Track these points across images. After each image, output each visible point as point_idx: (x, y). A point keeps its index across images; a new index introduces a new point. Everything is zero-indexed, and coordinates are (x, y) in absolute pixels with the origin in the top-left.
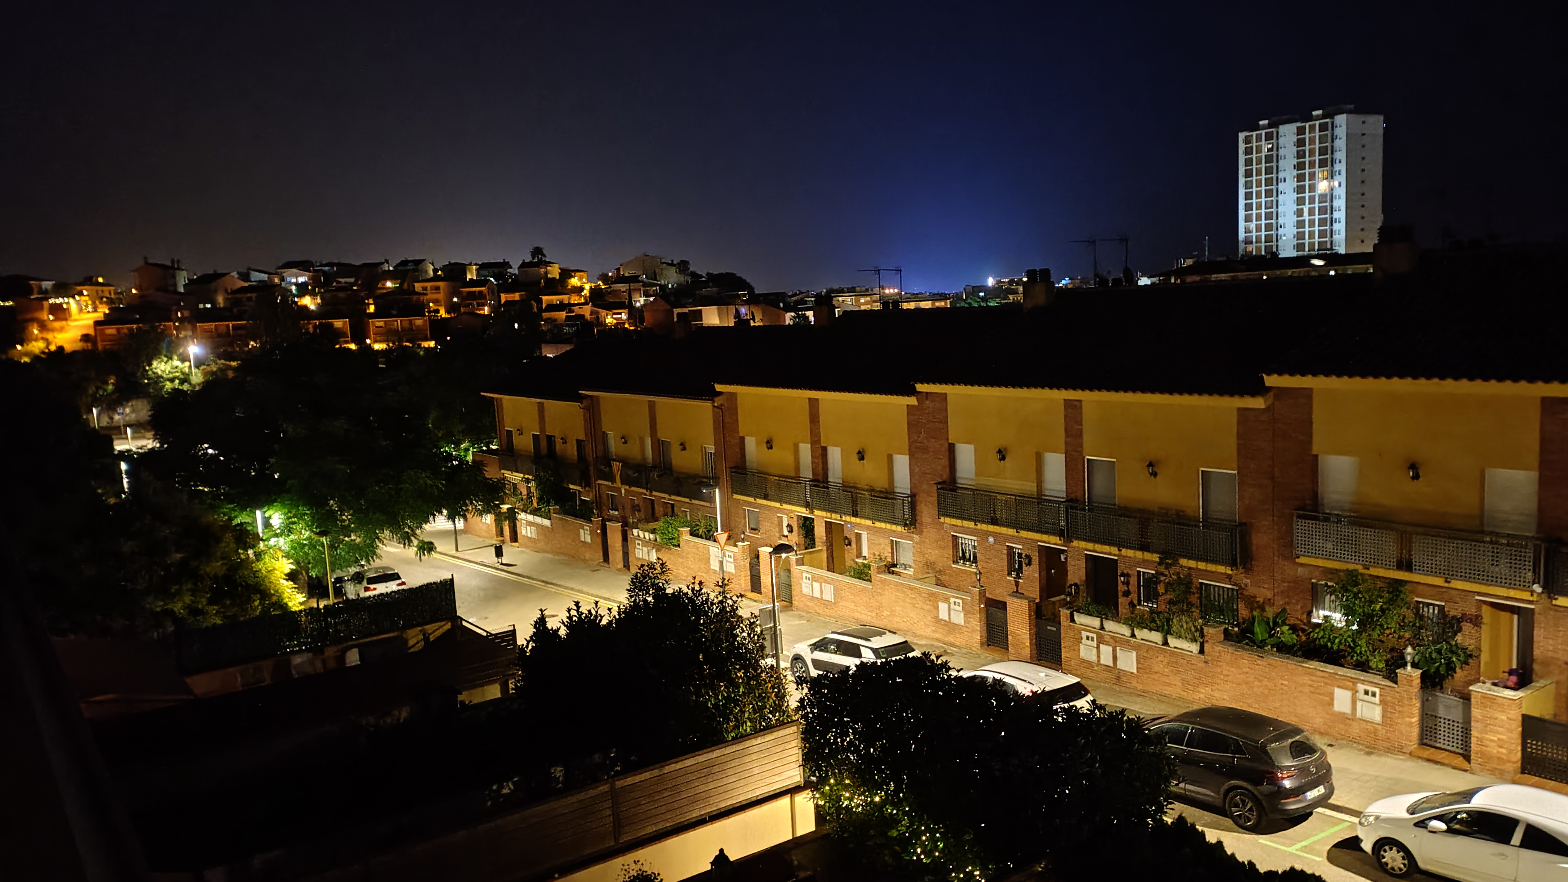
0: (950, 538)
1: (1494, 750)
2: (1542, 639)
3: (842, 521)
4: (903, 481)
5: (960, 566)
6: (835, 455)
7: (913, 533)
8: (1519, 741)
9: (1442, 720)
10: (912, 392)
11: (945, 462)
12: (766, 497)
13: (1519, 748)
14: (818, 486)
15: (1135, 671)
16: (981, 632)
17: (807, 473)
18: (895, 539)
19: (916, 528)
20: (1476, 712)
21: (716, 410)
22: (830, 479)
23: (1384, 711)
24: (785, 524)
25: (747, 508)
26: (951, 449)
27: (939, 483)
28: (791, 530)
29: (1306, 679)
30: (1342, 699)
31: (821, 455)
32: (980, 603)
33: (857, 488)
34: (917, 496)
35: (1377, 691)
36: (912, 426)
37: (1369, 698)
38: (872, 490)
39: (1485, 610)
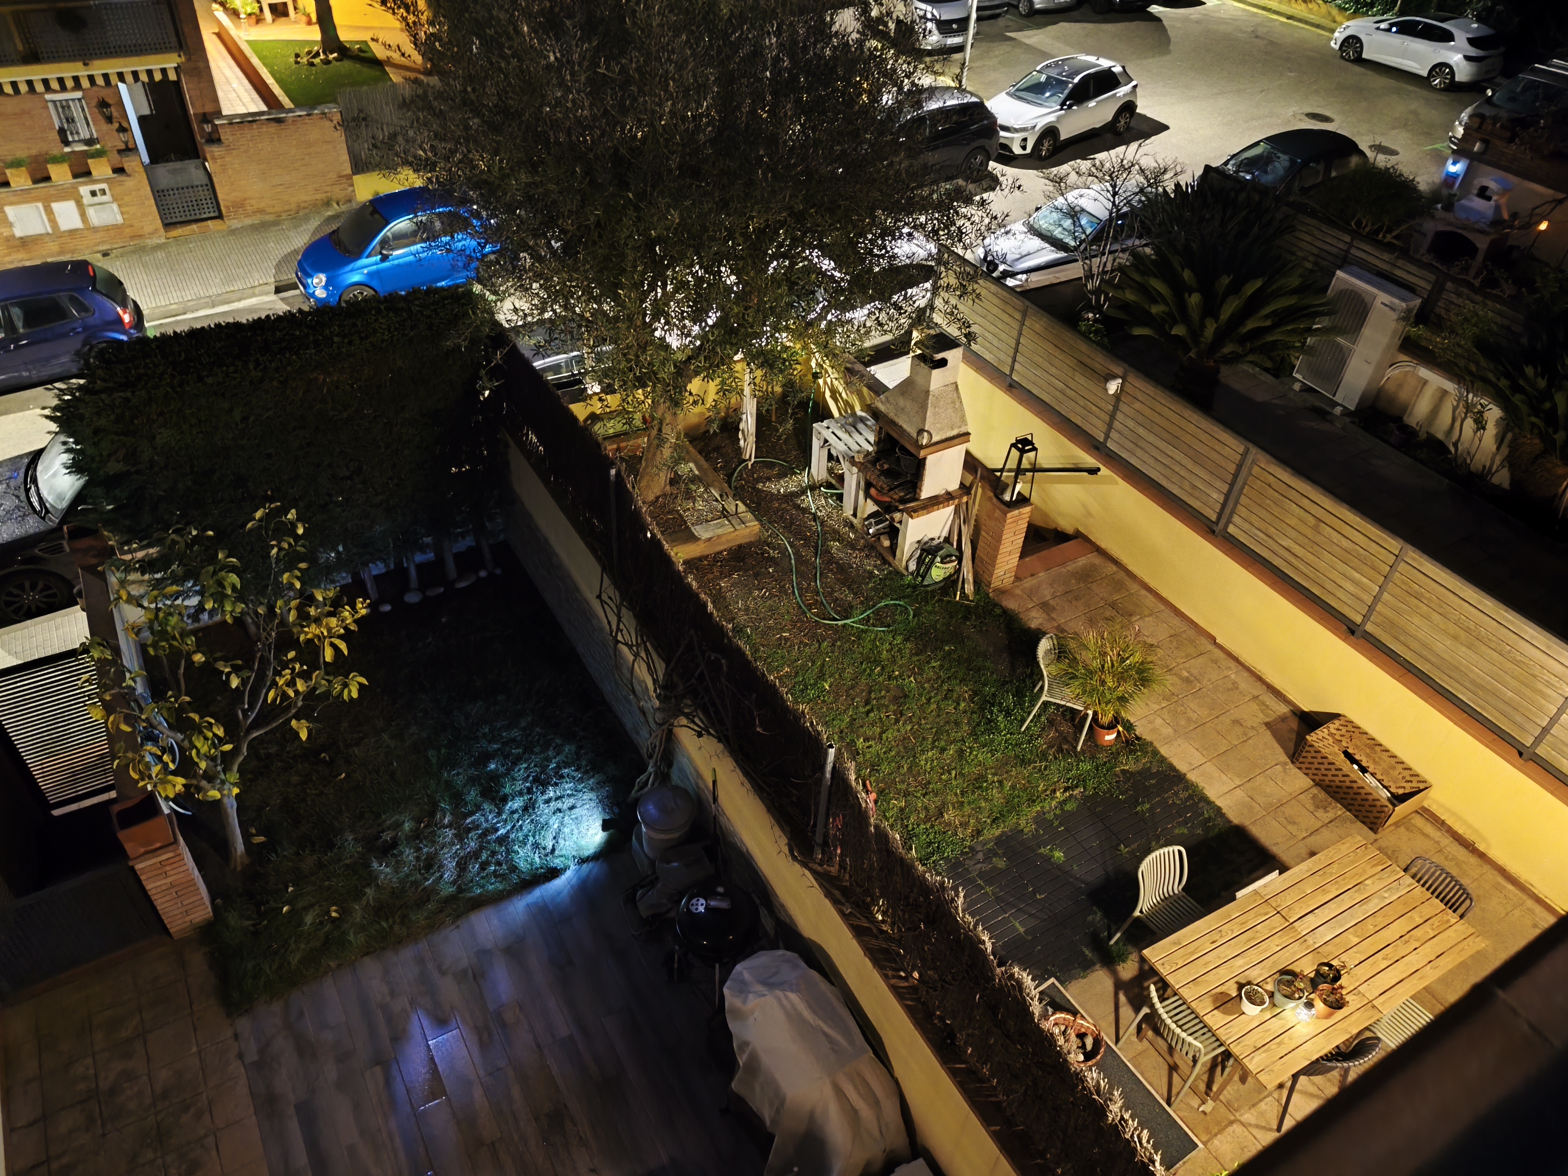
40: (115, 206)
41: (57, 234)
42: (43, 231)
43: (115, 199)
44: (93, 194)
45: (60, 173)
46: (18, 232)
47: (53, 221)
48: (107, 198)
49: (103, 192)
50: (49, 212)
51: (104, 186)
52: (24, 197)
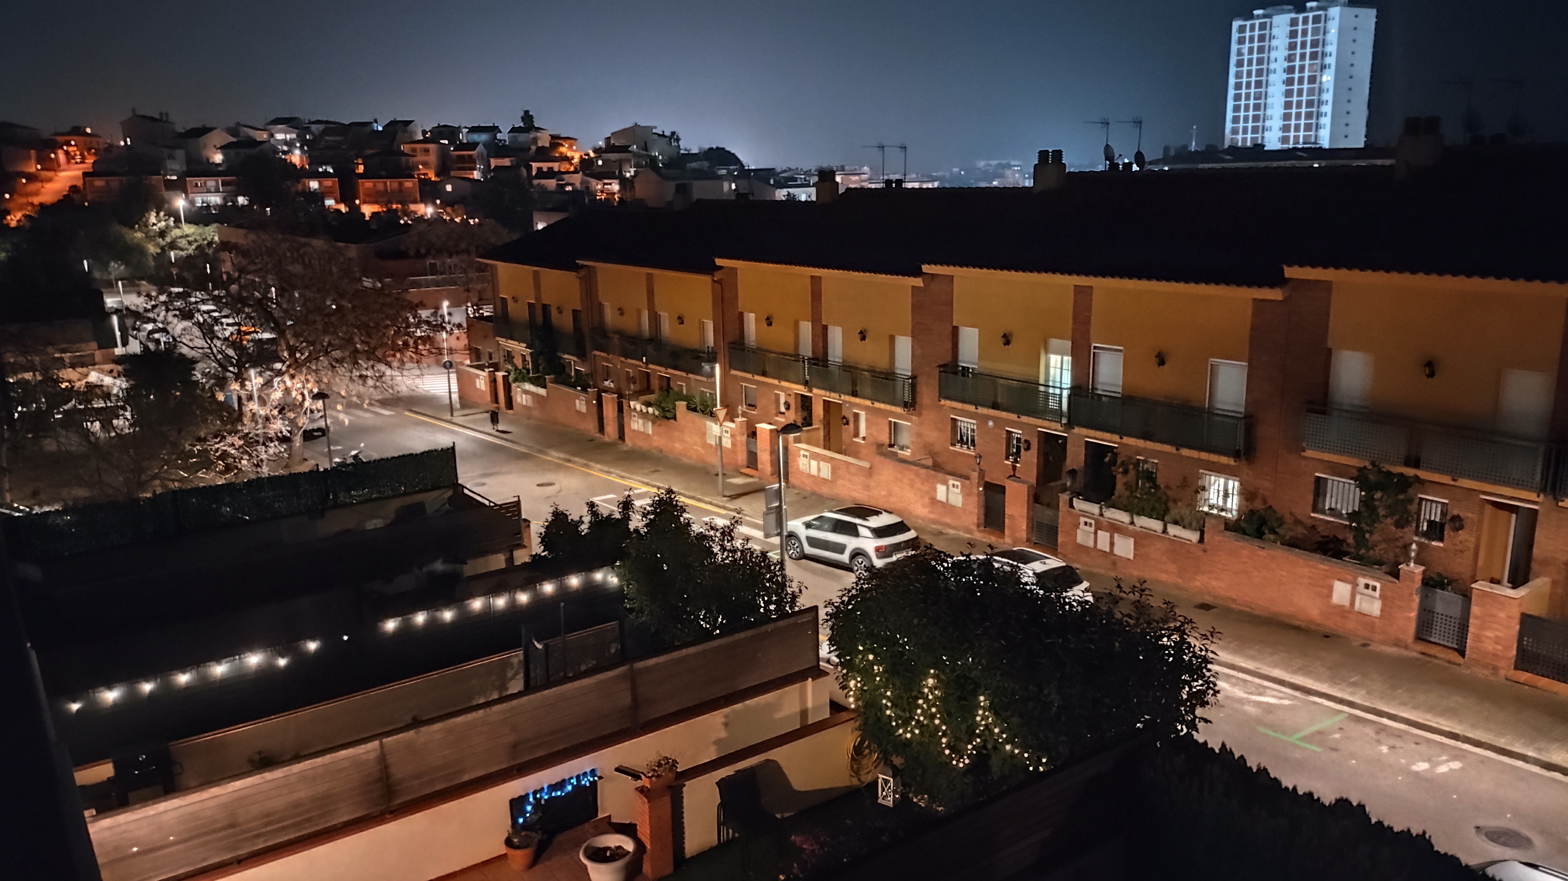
0: (950, 421)
1: (1490, 647)
2: (1544, 539)
3: (841, 400)
4: (904, 364)
5: (957, 448)
6: (836, 336)
7: (912, 414)
8: (1515, 639)
9: (1440, 616)
10: (917, 273)
11: (949, 345)
12: (764, 374)
13: (1517, 645)
14: (818, 365)
15: (1131, 557)
16: (978, 514)
17: (807, 350)
18: (893, 420)
19: (914, 410)
20: (1475, 610)
21: (716, 285)
22: (829, 358)
23: (1384, 606)
24: (782, 401)
25: (744, 384)
26: (955, 331)
27: (940, 366)
28: (788, 408)
29: (1306, 571)
30: (1340, 592)
31: (821, 334)
32: (979, 486)
33: (857, 368)
34: (919, 379)
35: (1378, 585)
36: (916, 307)
37: (1369, 592)
38: (872, 371)
39: (1489, 508)
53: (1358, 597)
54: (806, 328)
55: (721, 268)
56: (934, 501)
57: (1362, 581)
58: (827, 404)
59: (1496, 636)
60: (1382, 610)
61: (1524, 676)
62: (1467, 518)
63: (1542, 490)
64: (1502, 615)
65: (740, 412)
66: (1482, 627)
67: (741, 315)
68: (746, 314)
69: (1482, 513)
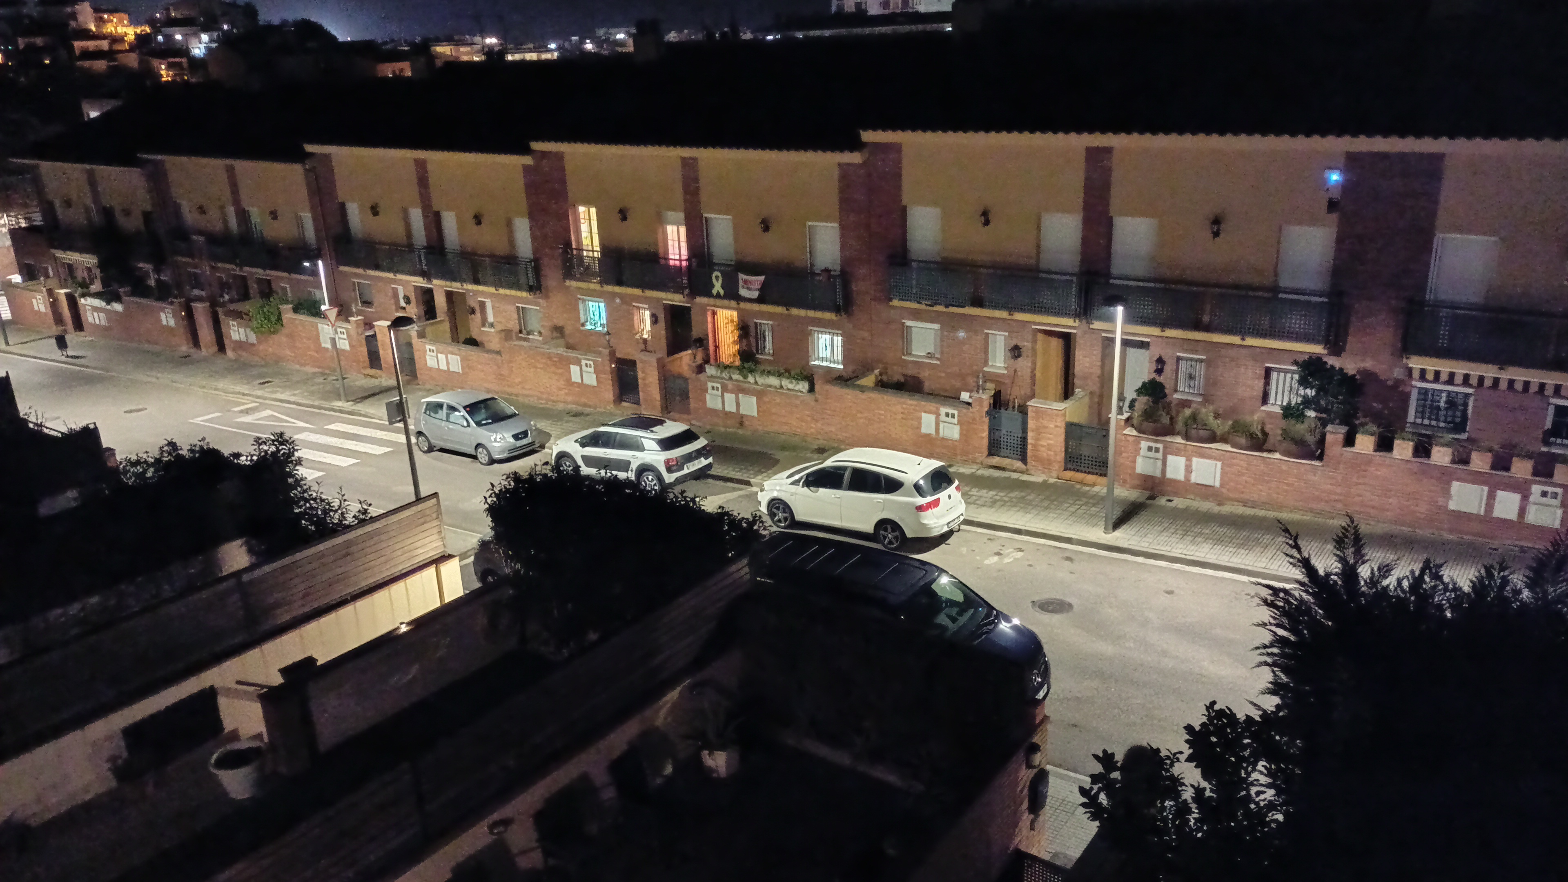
0: (577, 301)
1: (1044, 453)
2: (1081, 357)
3: (463, 289)
4: (524, 246)
5: (587, 328)
6: (449, 220)
7: (539, 298)
8: (1063, 444)
9: (1005, 433)
10: (525, 150)
12: (377, 267)
13: (1063, 449)
14: (434, 254)
15: (755, 414)
16: (612, 388)
17: (420, 239)
18: (520, 305)
19: (540, 292)
20: (1031, 424)
21: (309, 174)
22: (446, 246)
23: (961, 429)
24: (401, 295)
25: (356, 281)
27: (561, 246)
28: (408, 300)
29: (899, 408)
30: (928, 424)
31: (434, 221)
32: (611, 363)
33: (476, 254)
34: (540, 260)
35: (956, 412)
36: (530, 188)
37: (949, 419)
38: (492, 256)
39: (1040, 336)
40: (1559, 512)
41: (1487, 519)
42: (1474, 511)
43: (1563, 505)
44: (1544, 494)
45: (1521, 468)
46: (1452, 506)
47: (1490, 506)
48: (1556, 502)
49: (1555, 496)
50: (1491, 497)
51: (1559, 491)
52: (1477, 478)
53: (941, 425)
54: (416, 216)
55: (311, 155)
56: (569, 382)
57: (943, 410)
58: (449, 295)
59: (1048, 444)
60: (961, 434)
61: (1069, 474)
62: (1024, 346)
63: (1077, 315)
64: (1052, 426)
65: (354, 310)
66: (1037, 439)
67: (342, 206)
68: (347, 205)
69: (1035, 341)
